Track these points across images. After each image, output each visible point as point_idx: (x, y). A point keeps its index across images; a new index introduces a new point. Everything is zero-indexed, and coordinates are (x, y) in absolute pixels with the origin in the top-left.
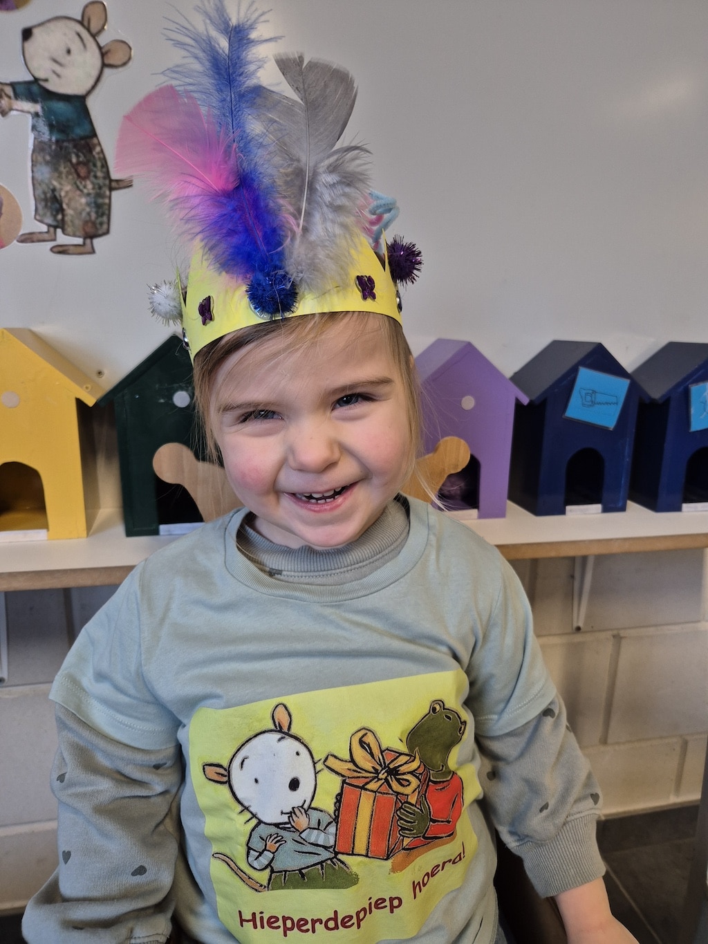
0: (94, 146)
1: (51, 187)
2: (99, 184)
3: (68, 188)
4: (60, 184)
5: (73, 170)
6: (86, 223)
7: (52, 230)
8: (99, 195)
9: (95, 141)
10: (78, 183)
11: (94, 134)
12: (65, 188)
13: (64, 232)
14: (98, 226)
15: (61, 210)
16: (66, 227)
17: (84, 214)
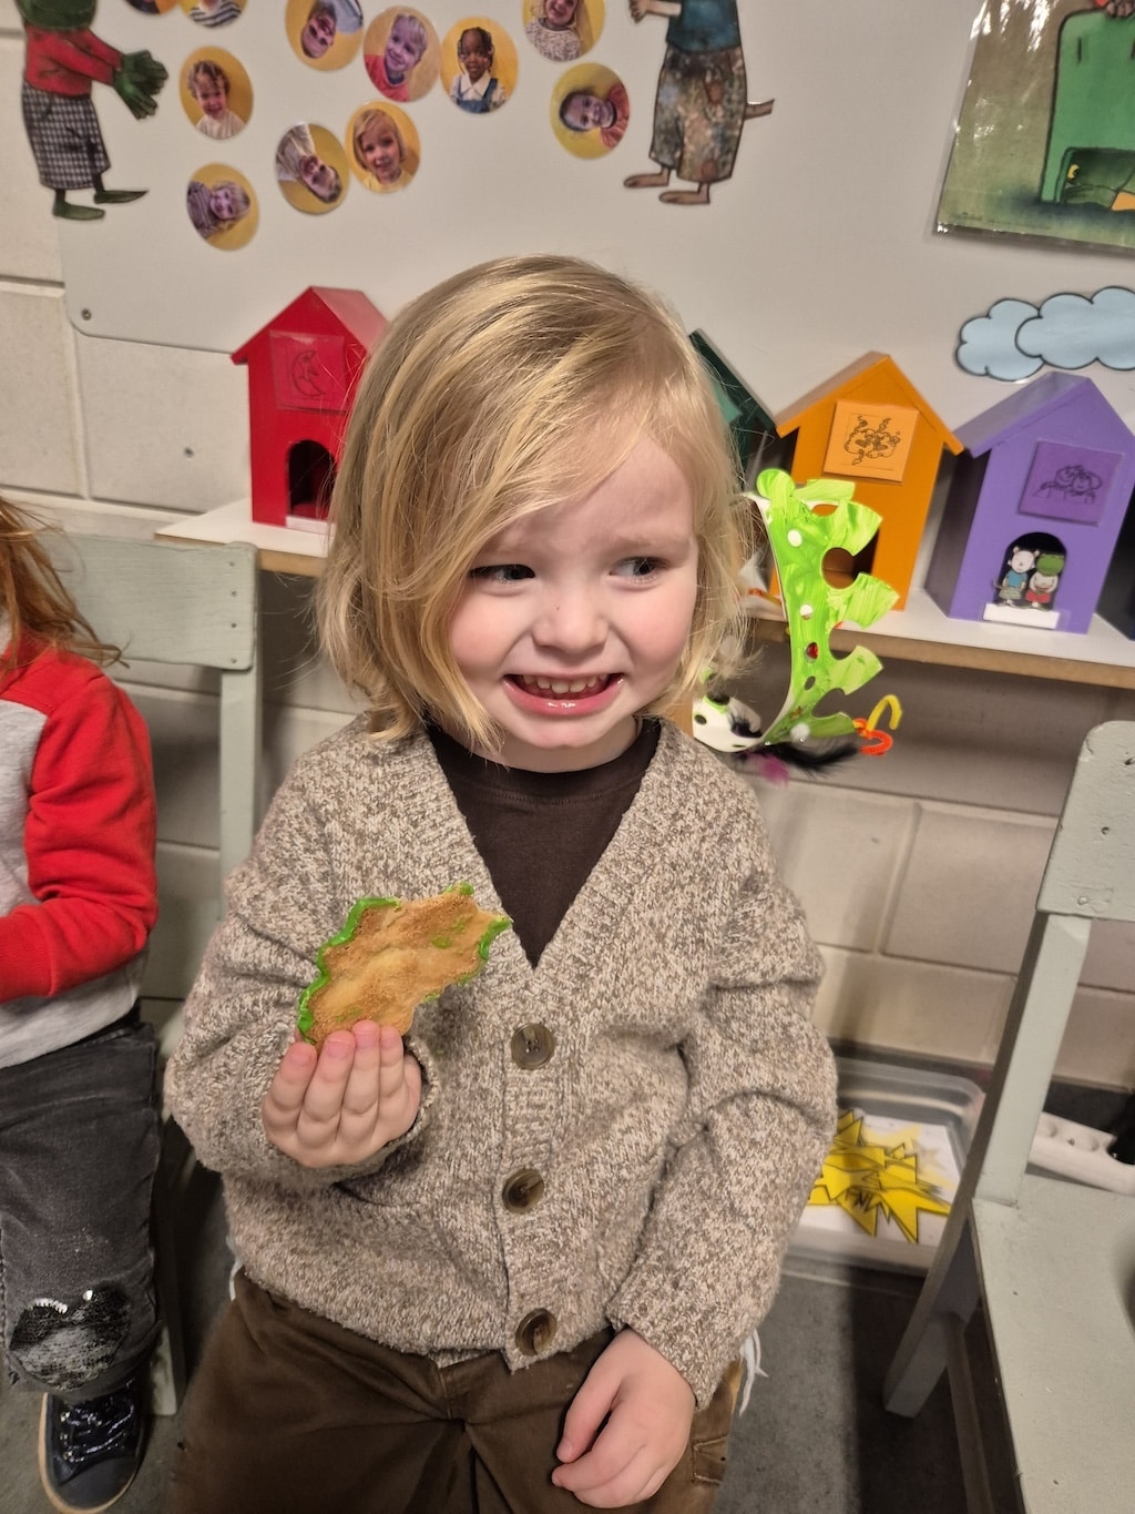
0: (735, 60)
1: (676, 115)
2: (731, 111)
3: (694, 116)
4: (687, 111)
5: (704, 92)
6: (707, 162)
7: (666, 171)
8: (729, 126)
9: (738, 52)
10: (707, 110)
11: (738, 44)
12: (691, 116)
13: (679, 175)
14: (720, 167)
15: (681, 145)
16: (683, 167)
17: (706, 151)
